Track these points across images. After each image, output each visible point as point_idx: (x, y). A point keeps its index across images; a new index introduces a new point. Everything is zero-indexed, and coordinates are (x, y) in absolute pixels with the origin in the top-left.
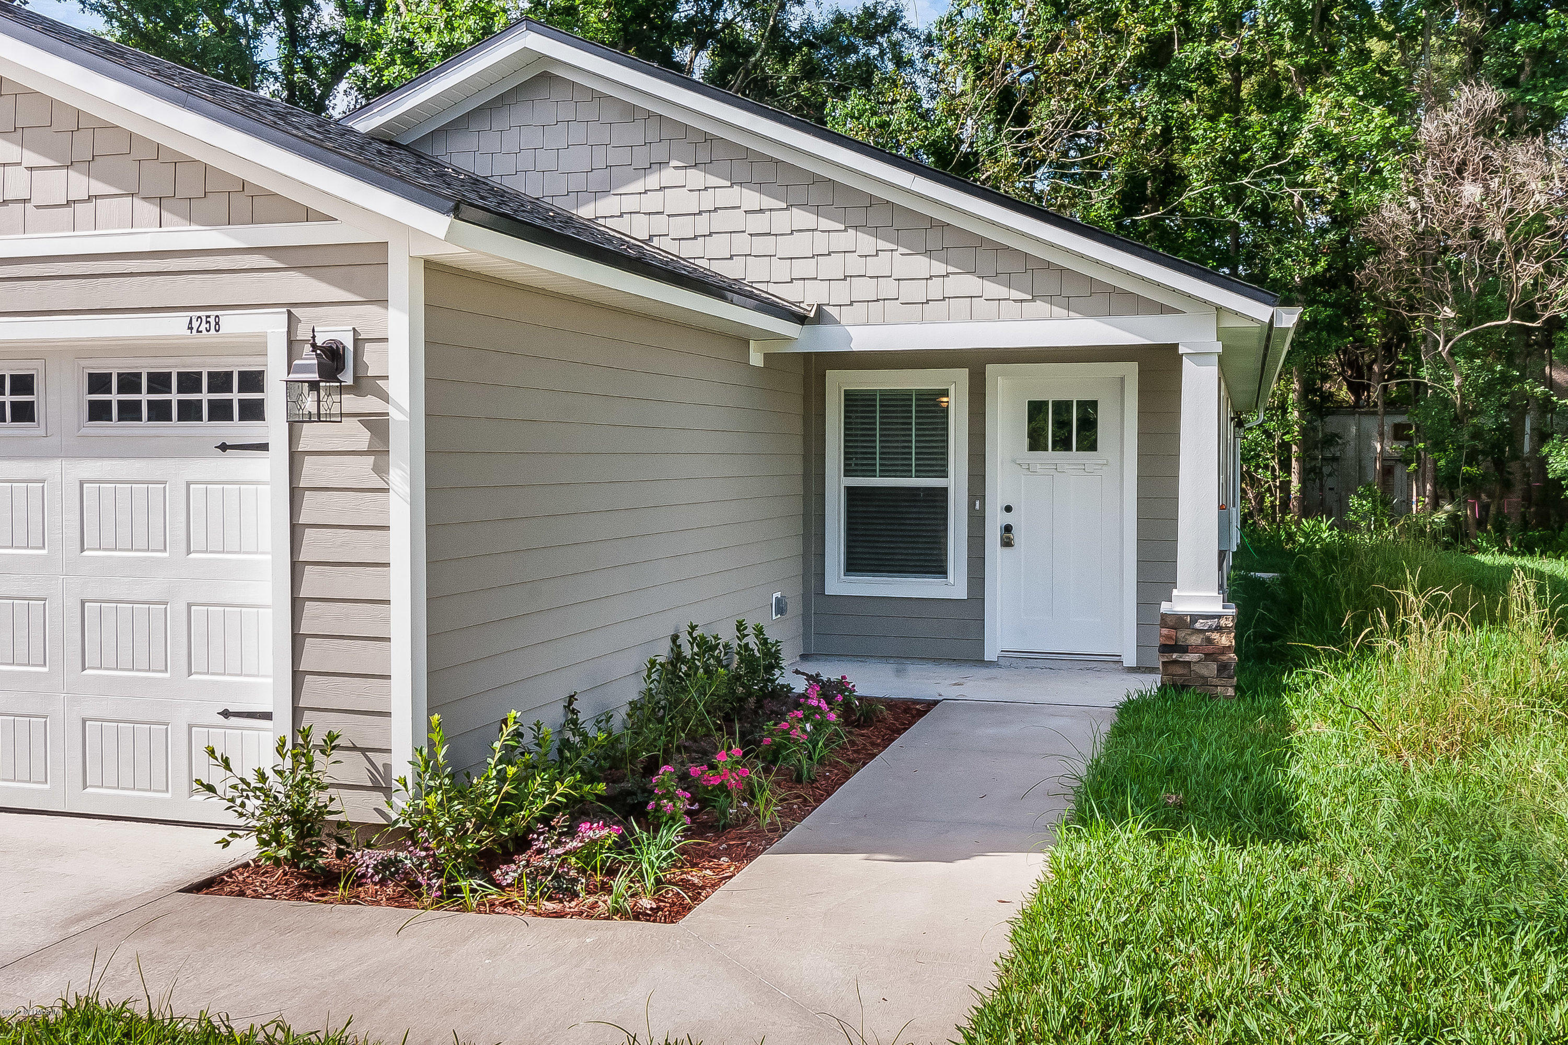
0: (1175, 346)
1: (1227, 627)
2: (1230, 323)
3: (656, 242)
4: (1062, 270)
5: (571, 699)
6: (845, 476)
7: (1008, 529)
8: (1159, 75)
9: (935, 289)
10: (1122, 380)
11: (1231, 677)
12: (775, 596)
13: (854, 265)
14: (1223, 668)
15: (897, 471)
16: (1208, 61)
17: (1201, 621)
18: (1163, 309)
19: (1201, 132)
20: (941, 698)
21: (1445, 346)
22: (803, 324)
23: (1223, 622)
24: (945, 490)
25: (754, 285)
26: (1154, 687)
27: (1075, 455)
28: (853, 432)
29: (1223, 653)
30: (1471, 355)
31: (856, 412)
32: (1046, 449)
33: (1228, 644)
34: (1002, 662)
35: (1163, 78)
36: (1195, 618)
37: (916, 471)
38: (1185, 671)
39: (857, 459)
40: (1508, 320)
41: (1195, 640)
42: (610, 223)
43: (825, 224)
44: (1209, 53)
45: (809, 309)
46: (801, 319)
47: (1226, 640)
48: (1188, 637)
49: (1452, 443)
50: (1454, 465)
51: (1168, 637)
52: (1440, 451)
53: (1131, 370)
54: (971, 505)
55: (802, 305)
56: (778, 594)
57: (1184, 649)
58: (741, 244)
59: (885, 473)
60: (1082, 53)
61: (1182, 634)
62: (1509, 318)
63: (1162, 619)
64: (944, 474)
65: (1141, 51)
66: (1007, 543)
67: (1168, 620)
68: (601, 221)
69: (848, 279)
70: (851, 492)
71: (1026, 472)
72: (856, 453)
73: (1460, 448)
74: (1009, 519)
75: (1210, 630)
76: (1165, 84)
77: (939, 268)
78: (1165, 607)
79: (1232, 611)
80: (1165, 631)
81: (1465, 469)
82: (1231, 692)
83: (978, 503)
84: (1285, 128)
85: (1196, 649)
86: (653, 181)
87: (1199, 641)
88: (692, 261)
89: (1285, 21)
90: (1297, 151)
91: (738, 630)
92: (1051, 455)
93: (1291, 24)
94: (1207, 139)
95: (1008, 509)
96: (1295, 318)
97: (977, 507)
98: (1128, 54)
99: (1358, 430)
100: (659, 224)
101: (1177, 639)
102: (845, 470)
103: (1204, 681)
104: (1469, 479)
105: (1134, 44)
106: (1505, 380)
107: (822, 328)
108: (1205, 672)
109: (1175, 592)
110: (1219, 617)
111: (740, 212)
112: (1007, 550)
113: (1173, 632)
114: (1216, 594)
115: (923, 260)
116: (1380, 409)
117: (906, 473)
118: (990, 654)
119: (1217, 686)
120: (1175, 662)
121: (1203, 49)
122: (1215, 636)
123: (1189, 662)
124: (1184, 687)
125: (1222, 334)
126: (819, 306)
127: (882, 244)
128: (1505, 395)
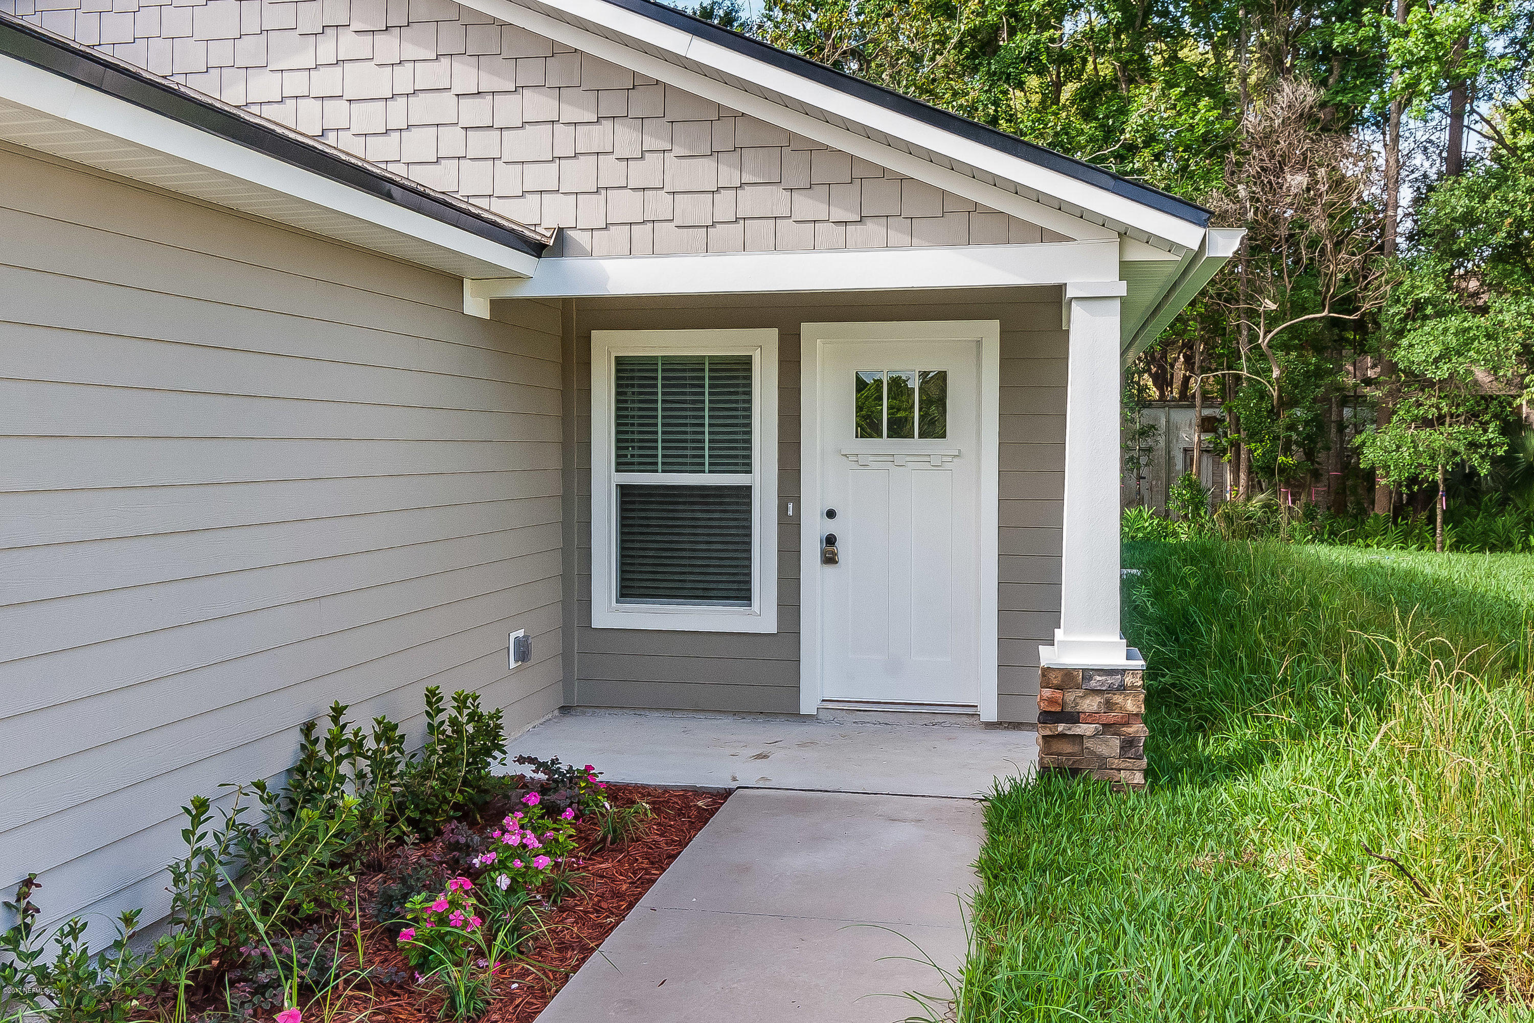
0: (1060, 289)
1: (1133, 687)
2: (1138, 253)
3: (331, 139)
4: (903, 179)
5: (29, 882)
6: (617, 471)
7: (830, 540)
8: (989, 64)
9: (724, 206)
10: (979, 343)
11: (1139, 758)
12: (513, 636)
13: (611, 171)
14: (1129, 744)
15: (685, 464)
16: (1038, 50)
17: (1098, 678)
18: (1044, 235)
19: (1030, 124)
20: (734, 785)
21: (1264, 337)
22: (539, 256)
23: (1128, 680)
24: (749, 488)
25: (471, 201)
26: (1033, 772)
27: (916, 444)
28: (626, 413)
29: (1127, 724)
30: (1286, 348)
31: (633, 386)
32: (881, 436)
33: (1135, 710)
34: (823, 715)
35: (993, 67)
36: (1088, 673)
37: (710, 464)
38: (1076, 749)
39: (633, 448)
40: (1325, 313)
41: (1091, 704)
42: (268, 111)
43: (570, 113)
44: (1038, 42)
45: (548, 234)
46: (538, 249)
47: (1133, 704)
48: (1078, 700)
49: (1268, 433)
50: (1270, 455)
51: (1051, 701)
52: (1256, 442)
53: (990, 330)
54: (782, 509)
55: (538, 229)
56: (521, 633)
57: (1073, 718)
58: (452, 141)
59: (668, 468)
60: (914, 30)
61: (1070, 696)
62: (1326, 310)
63: (1044, 675)
64: (747, 468)
65: (975, 25)
66: (830, 559)
67: (1052, 676)
68: (255, 109)
69: (603, 192)
70: (625, 491)
71: (854, 464)
72: (633, 441)
73: (1276, 438)
74: (831, 527)
75: (1111, 690)
76: (995, 73)
77: (729, 175)
78: (1048, 656)
79: (1140, 663)
80: (1047, 693)
81: (1281, 459)
82: (1138, 778)
83: (790, 506)
84: (1111, 122)
85: (1091, 717)
86: (327, 50)
87: (1095, 708)
88: (383, 166)
89: (1113, 11)
90: (1128, 136)
91: (429, 703)
92: (884, 444)
93: (1119, 14)
94: (1035, 131)
95: (831, 514)
96: (1236, 245)
97: (790, 513)
98: (963, 28)
99: (1168, 422)
100: (337, 114)
101: (1064, 704)
102: (618, 464)
103: (1102, 763)
104: (1283, 469)
105: (968, 18)
106: (1319, 373)
107: (568, 263)
108: (1103, 750)
109: (1059, 634)
110: (1123, 672)
111: (449, 97)
112: (829, 569)
113: (1058, 694)
114: (1116, 638)
115: (708, 164)
116: (1198, 401)
117: (698, 468)
118: (808, 706)
119: (1119, 770)
120: (1062, 736)
121: (1032, 37)
122: (1118, 699)
123: (1081, 737)
124: (1075, 772)
125: (1127, 270)
126: (561, 230)
127: (650, 143)
128: (1319, 387)
